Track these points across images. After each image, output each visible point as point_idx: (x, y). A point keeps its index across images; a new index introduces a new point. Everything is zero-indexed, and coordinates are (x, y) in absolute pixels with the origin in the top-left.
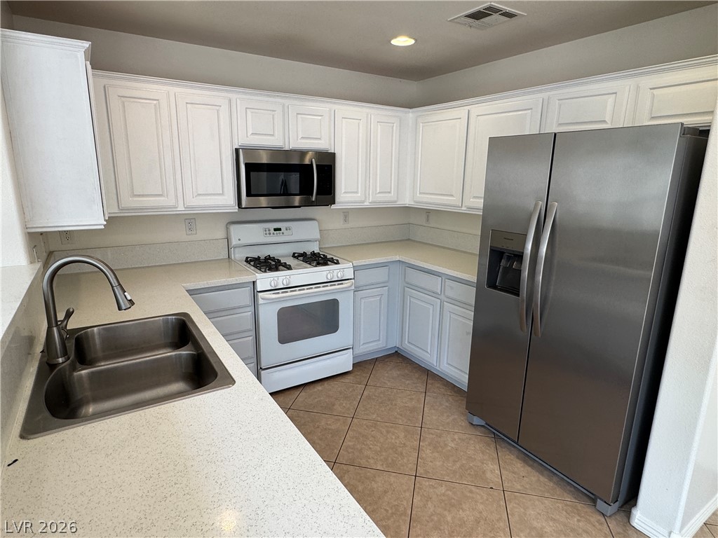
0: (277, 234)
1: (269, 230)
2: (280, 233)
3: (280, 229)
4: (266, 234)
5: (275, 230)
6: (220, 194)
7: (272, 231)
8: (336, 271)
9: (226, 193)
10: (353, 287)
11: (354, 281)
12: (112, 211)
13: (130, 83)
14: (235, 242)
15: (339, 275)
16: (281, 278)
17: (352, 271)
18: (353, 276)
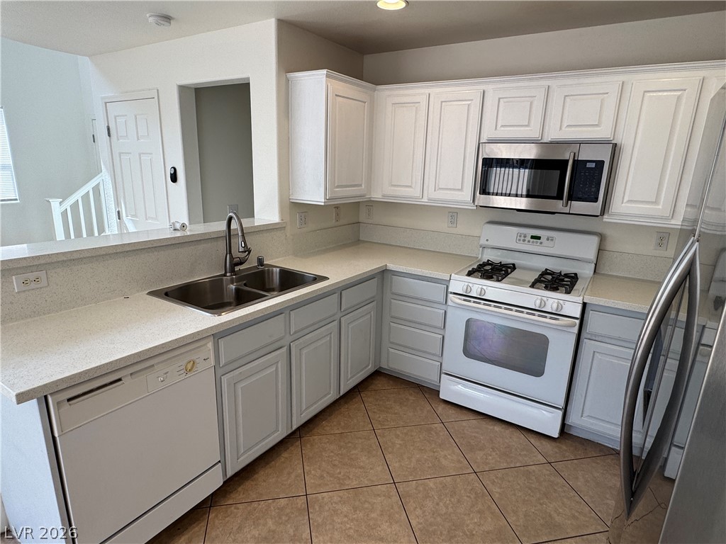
0: (533, 242)
1: (525, 237)
2: (537, 243)
3: (539, 238)
4: (520, 240)
5: (533, 237)
6: (458, 190)
7: (528, 238)
8: (552, 299)
9: (465, 189)
10: (576, 330)
11: (578, 322)
12: (377, 195)
13: (401, 92)
14: (483, 242)
15: (555, 306)
16: (478, 285)
17: (579, 308)
18: (578, 315)
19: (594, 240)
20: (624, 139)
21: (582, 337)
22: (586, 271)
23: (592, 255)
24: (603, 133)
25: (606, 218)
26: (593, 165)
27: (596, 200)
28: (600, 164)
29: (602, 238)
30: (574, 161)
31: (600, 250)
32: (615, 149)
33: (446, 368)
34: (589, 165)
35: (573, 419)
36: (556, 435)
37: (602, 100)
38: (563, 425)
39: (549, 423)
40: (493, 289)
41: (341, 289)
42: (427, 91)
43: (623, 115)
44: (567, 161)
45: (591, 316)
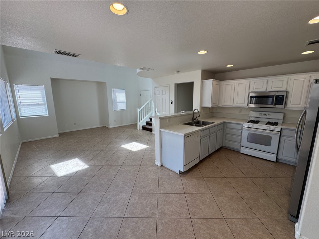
0: (264, 115)
1: (262, 114)
3: (266, 114)
4: (260, 115)
6: (243, 103)
8: (272, 128)
9: (245, 103)
10: (279, 134)
11: (280, 132)
12: (220, 105)
13: (228, 82)
14: (250, 116)
15: (273, 129)
16: (251, 125)
17: (280, 129)
18: (280, 131)
19: (283, 114)
20: (289, 90)
21: (281, 136)
22: (281, 122)
23: (282, 118)
24: (284, 89)
25: (285, 109)
26: (281, 96)
27: (283, 104)
28: (283, 96)
29: (284, 114)
30: (276, 96)
31: (284, 117)
32: (287, 93)
33: (242, 145)
34: (280, 96)
35: (279, 157)
36: (275, 161)
37: (283, 82)
38: (277, 159)
39: (273, 158)
40: (255, 126)
41: (217, 125)
42: (235, 81)
43: (289, 85)
44: (274, 96)
45: (283, 131)
